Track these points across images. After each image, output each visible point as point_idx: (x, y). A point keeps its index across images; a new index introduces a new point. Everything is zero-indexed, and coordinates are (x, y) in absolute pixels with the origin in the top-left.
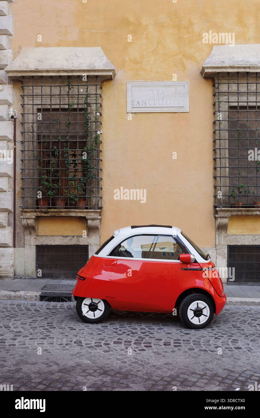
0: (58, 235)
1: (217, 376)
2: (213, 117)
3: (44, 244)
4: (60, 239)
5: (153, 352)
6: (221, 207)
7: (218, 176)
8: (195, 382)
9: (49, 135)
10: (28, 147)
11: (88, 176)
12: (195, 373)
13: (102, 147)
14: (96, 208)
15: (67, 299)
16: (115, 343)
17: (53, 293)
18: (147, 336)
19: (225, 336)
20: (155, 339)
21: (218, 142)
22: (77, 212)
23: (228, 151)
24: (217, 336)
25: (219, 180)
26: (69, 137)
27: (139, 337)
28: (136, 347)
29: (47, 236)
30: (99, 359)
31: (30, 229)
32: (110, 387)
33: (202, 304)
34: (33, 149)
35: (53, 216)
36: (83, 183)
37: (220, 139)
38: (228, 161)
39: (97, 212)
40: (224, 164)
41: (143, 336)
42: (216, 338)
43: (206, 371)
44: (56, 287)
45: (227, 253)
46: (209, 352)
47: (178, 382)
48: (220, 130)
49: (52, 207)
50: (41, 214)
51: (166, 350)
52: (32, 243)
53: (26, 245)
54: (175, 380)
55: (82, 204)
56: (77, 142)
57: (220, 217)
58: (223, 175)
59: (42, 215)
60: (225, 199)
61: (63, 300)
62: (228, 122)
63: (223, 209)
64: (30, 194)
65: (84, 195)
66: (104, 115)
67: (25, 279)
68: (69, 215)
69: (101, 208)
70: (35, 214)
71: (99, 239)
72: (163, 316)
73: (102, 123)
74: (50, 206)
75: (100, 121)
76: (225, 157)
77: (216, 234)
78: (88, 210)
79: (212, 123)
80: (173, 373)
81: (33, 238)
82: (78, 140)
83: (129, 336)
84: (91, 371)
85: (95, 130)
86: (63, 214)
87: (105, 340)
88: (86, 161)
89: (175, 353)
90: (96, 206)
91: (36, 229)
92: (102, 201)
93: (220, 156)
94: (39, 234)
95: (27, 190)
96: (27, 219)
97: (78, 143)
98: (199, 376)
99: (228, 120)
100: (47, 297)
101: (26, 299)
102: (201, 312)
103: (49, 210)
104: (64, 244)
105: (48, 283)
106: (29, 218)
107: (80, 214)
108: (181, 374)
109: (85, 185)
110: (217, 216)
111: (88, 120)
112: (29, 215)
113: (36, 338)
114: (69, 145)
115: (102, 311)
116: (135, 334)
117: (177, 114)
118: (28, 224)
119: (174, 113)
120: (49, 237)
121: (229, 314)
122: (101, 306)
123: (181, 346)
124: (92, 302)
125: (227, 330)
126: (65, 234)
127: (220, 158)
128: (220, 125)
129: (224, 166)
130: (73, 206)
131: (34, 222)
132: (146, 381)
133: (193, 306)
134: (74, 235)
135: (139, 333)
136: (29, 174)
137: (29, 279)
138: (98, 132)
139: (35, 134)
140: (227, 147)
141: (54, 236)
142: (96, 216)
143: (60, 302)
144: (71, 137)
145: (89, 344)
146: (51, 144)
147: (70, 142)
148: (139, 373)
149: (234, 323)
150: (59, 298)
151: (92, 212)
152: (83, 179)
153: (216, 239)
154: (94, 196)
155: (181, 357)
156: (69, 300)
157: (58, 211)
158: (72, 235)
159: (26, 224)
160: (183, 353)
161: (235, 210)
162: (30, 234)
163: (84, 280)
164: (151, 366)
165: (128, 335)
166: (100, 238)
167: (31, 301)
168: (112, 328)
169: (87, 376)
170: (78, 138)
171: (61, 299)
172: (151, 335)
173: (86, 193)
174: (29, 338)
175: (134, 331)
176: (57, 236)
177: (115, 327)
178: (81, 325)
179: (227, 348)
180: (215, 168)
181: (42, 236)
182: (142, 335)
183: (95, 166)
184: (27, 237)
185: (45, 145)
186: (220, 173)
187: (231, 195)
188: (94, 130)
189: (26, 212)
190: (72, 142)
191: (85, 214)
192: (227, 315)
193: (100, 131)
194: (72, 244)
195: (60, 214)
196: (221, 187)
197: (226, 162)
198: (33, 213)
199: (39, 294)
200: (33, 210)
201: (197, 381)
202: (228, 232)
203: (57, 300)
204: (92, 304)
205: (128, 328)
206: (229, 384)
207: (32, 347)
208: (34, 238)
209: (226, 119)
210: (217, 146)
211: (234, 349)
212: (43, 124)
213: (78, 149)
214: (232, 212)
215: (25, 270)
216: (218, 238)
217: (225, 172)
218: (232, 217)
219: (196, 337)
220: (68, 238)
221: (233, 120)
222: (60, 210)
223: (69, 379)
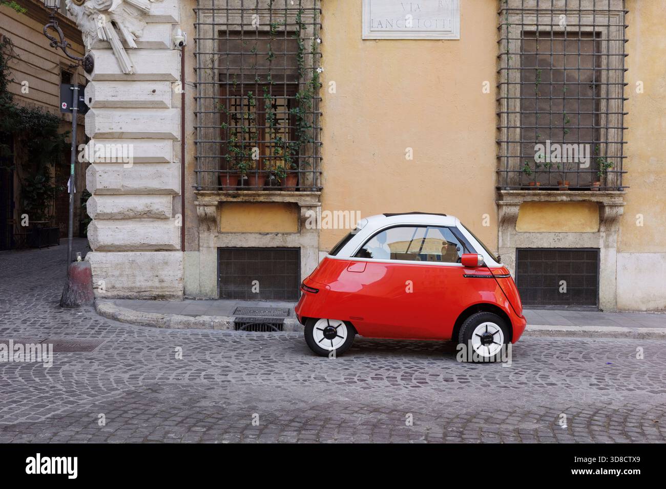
0: (252, 231)
1: (532, 414)
2: (497, 49)
3: (231, 246)
4: (256, 238)
5: (432, 389)
6: (508, 188)
7: (503, 140)
8: (504, 420)
9: (240, 73)
10: (205, 92)
11: (302, 139)
12: (500, 410)
13: (323, 94)
14: (314, 189)
15: (276, 327)
16: (373, 378)
17: (253, 318)
18: (416, 371)
19: (529, 371)
20: (429, 374)
21: (504, 87)
22: (284, 195)
23: (519, 102)
24: (516, 371)
25: (506, 148)
26: (271, 77)
27: (405, 373)
28: (406, 383)
29: (235, 233)
30: (360, 396)
31: (209, 222)
32: (390, 424)
33: (493, 327)
34: (214, 95)
35: (246, 202)
36: (293, 149)
37: (508, 84)
38: (519, 118)
39: (315, 195)
40: (513, 122)
41: (411, 372)
42: (516, 373)
43: (515, 408)
44: (254, 311)
45: (515, 260)
46: (511, 388)
47: (481, 420)
48: (508, 69)
49: (245, 187)
50: (228, 198)
51: (449, 386)
52: (212, 244)
53: (202, 247)
54: (475, 418)
55: (291, 183)
56: (283, 85)
57: (506, 205)
58: (511, 139)
59: (228, 200)
60: (513, 177)
61: (270, 329)
62: (521, 57)
63: (512, 191)
64: (208, 167)
65: (295, 169)
66: (325, 43)
67: (201, 299)
68: (271, 201)
69: (320, 189)
70: (218, 198)
71: (316, 238)
72: (429, 349)
73: (323, 56)
74: (240, 185)
75: (319, 51)
76: (514, 112)
77: (498, 231)
78: (301, 193)
79: (495, 58)
80: (469, 410)
81: (212, 236)
82: (286, 82)
83: (390, 372)
84: (357, 409)
85: (313, 67)
86: (262, 199)
87: (357, 375)
88: (299, 115)
89: (464, 389)
90: (314, 186)
91: (218, 222)
92: (322, 178)
93: (508, 109)
94: (222, 230)
95: (203, 160)
96: (204, 205)
97: (285, 87)
98: (508, 414)
99: (521, 53)
100: (245, 324)
101: (213, 327)
102: (491, 339)
103: (239, 192)
104: (261, 246)
105: (238, 306)
106: (208, 204)
107: (288, 198)
108: (482, 411)
109: (297, 154)
110: (501, 202)
111: (302, 50)
112: (208, 200)
113: (256, 373)
114: (271, 89)
115: (343, 338)
116: (397, 368)
117: (441, 42)
118: (206, 215)
119: (436, 41)
120: (238, 234)
121: (526, 347)
122: (343, 331)
123: (469, 382)
124: (329, 326)
125: (529, 364)
126: (263, 231)
127: (508, 113)
128: (508, 60)
129: (513, 126)
130: (278, 186)
131: (215, 210)
132: (437, 419)
133: (480, 330)
134: (278, 231)
135: (403, 368)
136: (206, 136)
137: (207, 300)
138: (317, 70)
139: (216, 71)
140: (518, 95)
141: (246, 233)
142: (314, 201)
143: (265, 331)
144: (275, 77)
145: (337, 380)
146: (242, 88)
147: (273, 85)
148: (423, 410)
149: (536, 357)
150: (263, 325)
151: (308, 195)
152: (294, 143)
153: (498, 238)
154: (309, 171)
155: (475, 394)
156: (279, 329)
157: (254, 194)
158: (275, 231)
159: (204, 214)
160: (476, 390)
161: (529, 194)
162: (209, 229)
163: (317, 292)
164: (436, 404)
165: (388, 370)
166: (319, 236)
167: (221, 330)
168: (361, 363)
169: (353, 413)
170: (285, 79)
171: (268, 327)
172: (422, 371)
173: (298, 166)
174: (246, 374)
175: (395, 366)
176: (251, 233)
177: (365, 361)
178: (313, 359)
179: (535, 384)
180: (499, 129)
181: (228, 233)
182: (408, 370)
183: (312, 123)
184: (204, 235)
185: (234, 90)
186: (508, 135)
187: (525, 171)
188: (311, 66)
189: (203, 195)
190: (277, 84)
191: (297, 198)
192: (523, 347)
193: (321, 68)
194: (275, 246)
195: (258, 198)
196: (508, 157)
197: (516, 119)
198: (214, 197)
199: (232, 319)
200: (215, 192)
201: (506, 419)
202: (517, 228)
203: (260, 329)
204: (328, 328)
205: (383, 362)
206: (550, 421)
207: (256, 383)
208: (215, 237)
209: (517, 52)
210: (504, 94)
211: (545, 385)
212: (229, 56)
213: (285, 96)
214: (524, 196)
215: (200, 287)
216: (503, 237)
217: (515, 136)
218: (525, 205)
219: (488, 372)
220: (268, 236)
221: (529, 53)
222: (257, 192)
223: (329, 417)
